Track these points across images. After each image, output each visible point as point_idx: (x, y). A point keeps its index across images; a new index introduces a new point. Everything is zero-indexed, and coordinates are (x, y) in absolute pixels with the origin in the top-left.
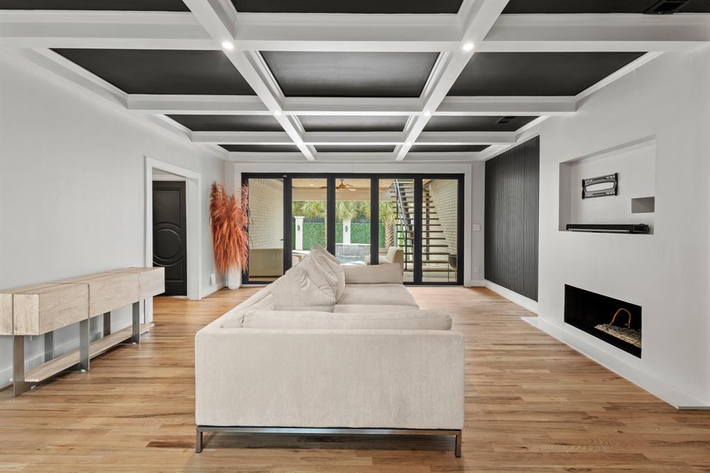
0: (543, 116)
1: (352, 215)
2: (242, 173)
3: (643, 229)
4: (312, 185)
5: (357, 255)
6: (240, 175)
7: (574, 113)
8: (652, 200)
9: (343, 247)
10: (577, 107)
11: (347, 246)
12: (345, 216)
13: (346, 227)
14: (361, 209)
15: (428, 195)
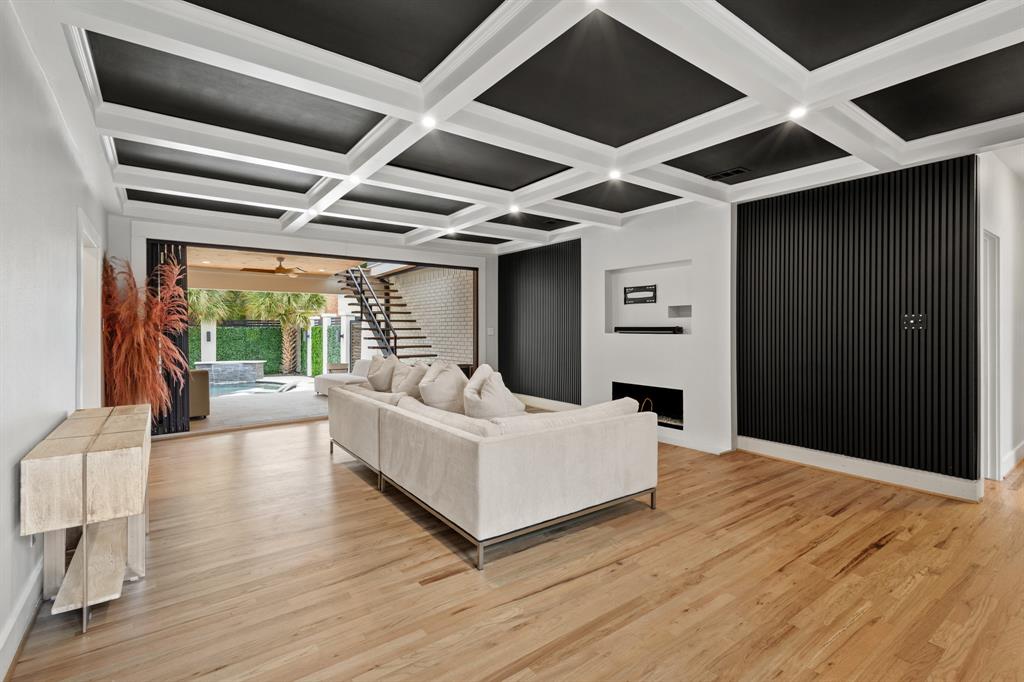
0: (584, 224)
2: (148, 240)
3: (677, 330)
4: (206, 263)
6: (145, 241)
7: (620, 228)
8: (689, 308)
10: (623, 223)
11: (220, 366)
13: (208, 334)
15: (387, 288)
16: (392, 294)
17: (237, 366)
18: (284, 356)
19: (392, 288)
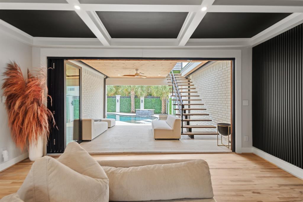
1: (145, 94)
2: (47, 57)
5: (147, 115)
9: (140, 111)
11: (142, 111)
12: (141, 95)
13: (142, 100)
14: (149, 91)
15: (189, 81)
16: (191, 84)
17: (146, 111)
18: (162, 108)
19: (191, 81)
